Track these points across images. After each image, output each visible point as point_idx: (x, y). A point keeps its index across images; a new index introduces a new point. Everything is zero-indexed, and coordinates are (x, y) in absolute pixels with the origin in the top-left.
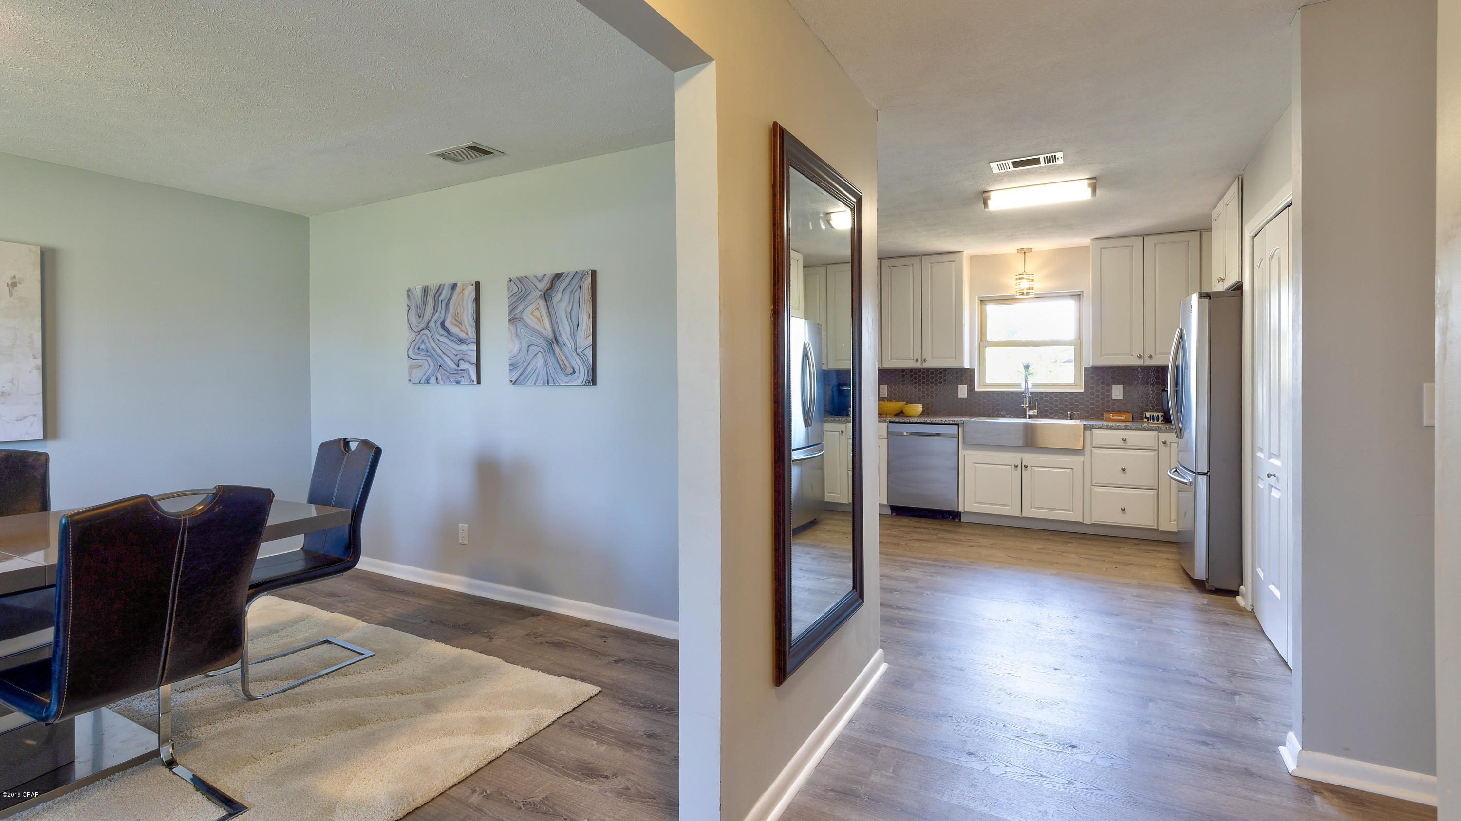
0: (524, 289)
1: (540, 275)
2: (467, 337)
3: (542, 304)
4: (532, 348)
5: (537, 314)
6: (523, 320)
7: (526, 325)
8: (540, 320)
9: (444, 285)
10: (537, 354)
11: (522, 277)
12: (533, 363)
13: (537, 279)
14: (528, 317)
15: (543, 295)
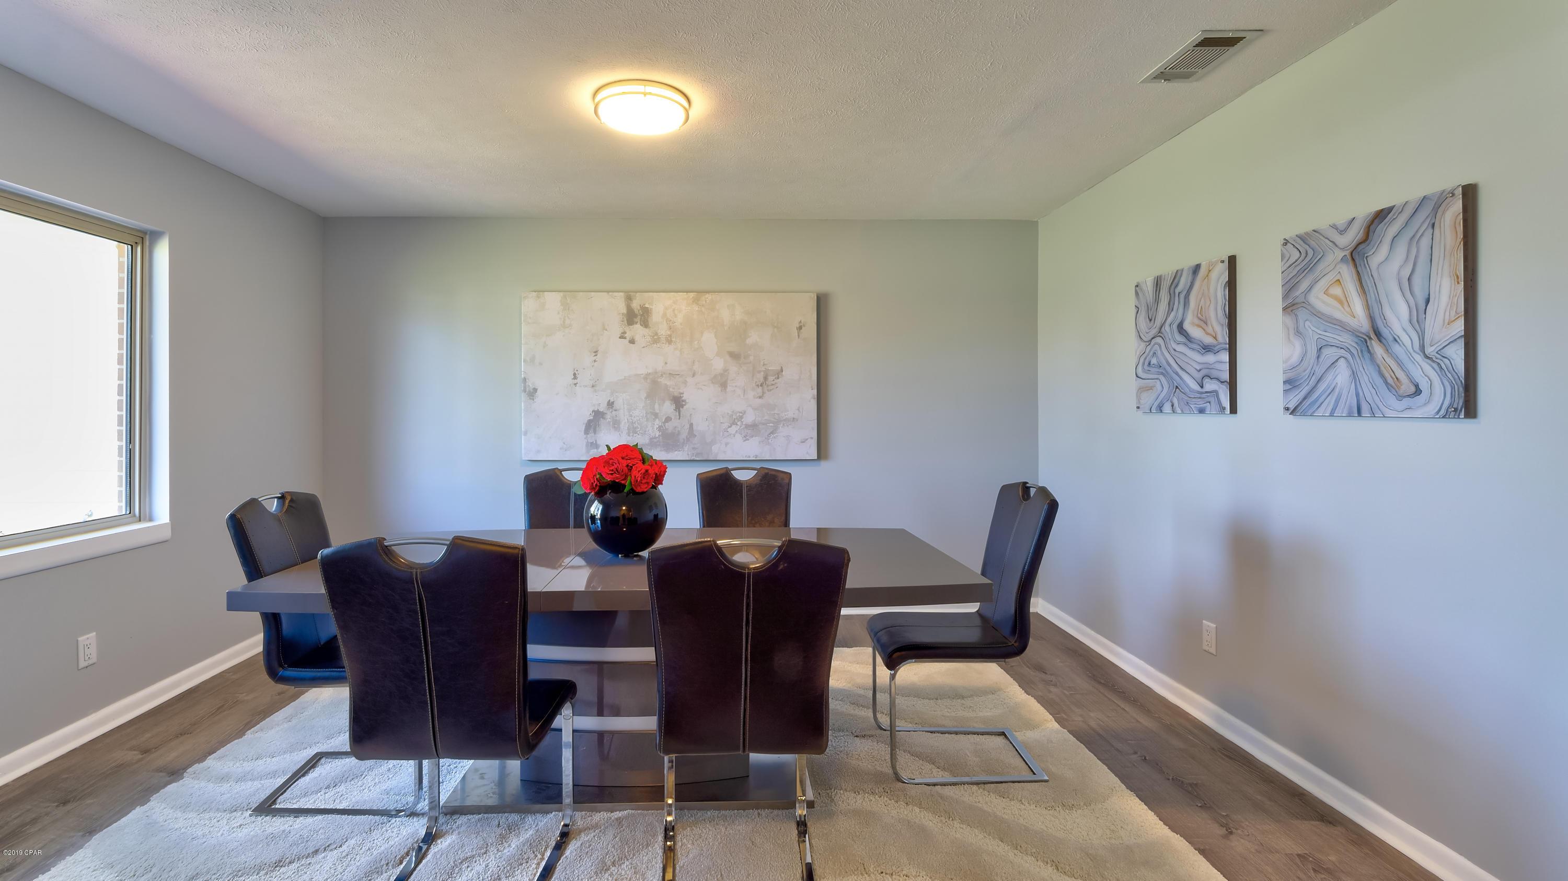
0: (1311, 253)
1: (1341, 221)
2: (1214, 342)
3: (1347, 272)
4: (1327, 352)
5: (1337, 291)
6: (1310, 305)
7: (1317, 314)
8: (1344, 301)
9: (1182, 270)
10: (1337, 361)
11: (1307, 234)
12: (1329, 378)
13: (1337, 229)
14: (1320, 299)
15: (1349, 257)
